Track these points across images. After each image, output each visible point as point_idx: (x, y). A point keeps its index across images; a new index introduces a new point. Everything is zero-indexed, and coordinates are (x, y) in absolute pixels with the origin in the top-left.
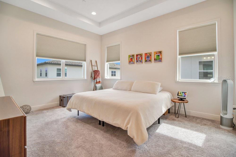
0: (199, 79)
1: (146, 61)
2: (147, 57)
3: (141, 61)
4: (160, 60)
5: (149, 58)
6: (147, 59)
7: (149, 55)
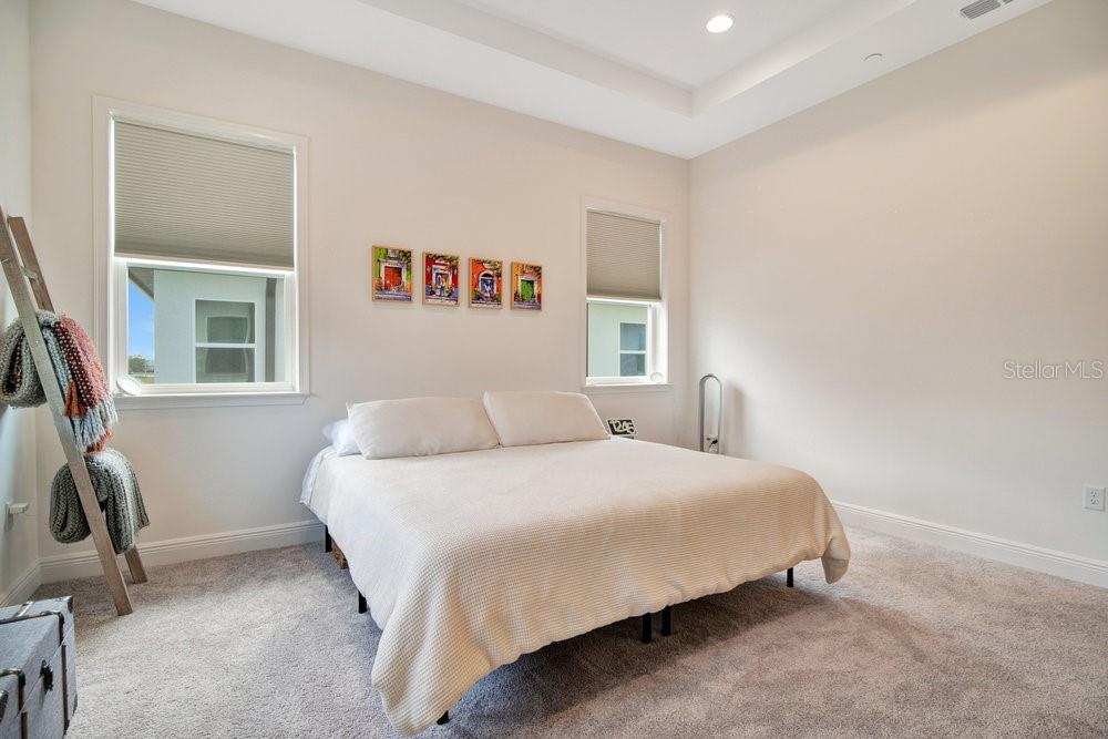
0: (622, 375)
1: (478, 298)
2: (484, 281)
3: (452, 295)
4: (536, 302)
5: (492, 284)
6: (483, 288)
7: (491, 273)
